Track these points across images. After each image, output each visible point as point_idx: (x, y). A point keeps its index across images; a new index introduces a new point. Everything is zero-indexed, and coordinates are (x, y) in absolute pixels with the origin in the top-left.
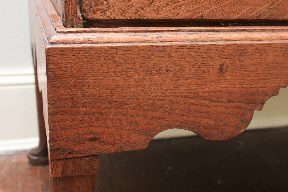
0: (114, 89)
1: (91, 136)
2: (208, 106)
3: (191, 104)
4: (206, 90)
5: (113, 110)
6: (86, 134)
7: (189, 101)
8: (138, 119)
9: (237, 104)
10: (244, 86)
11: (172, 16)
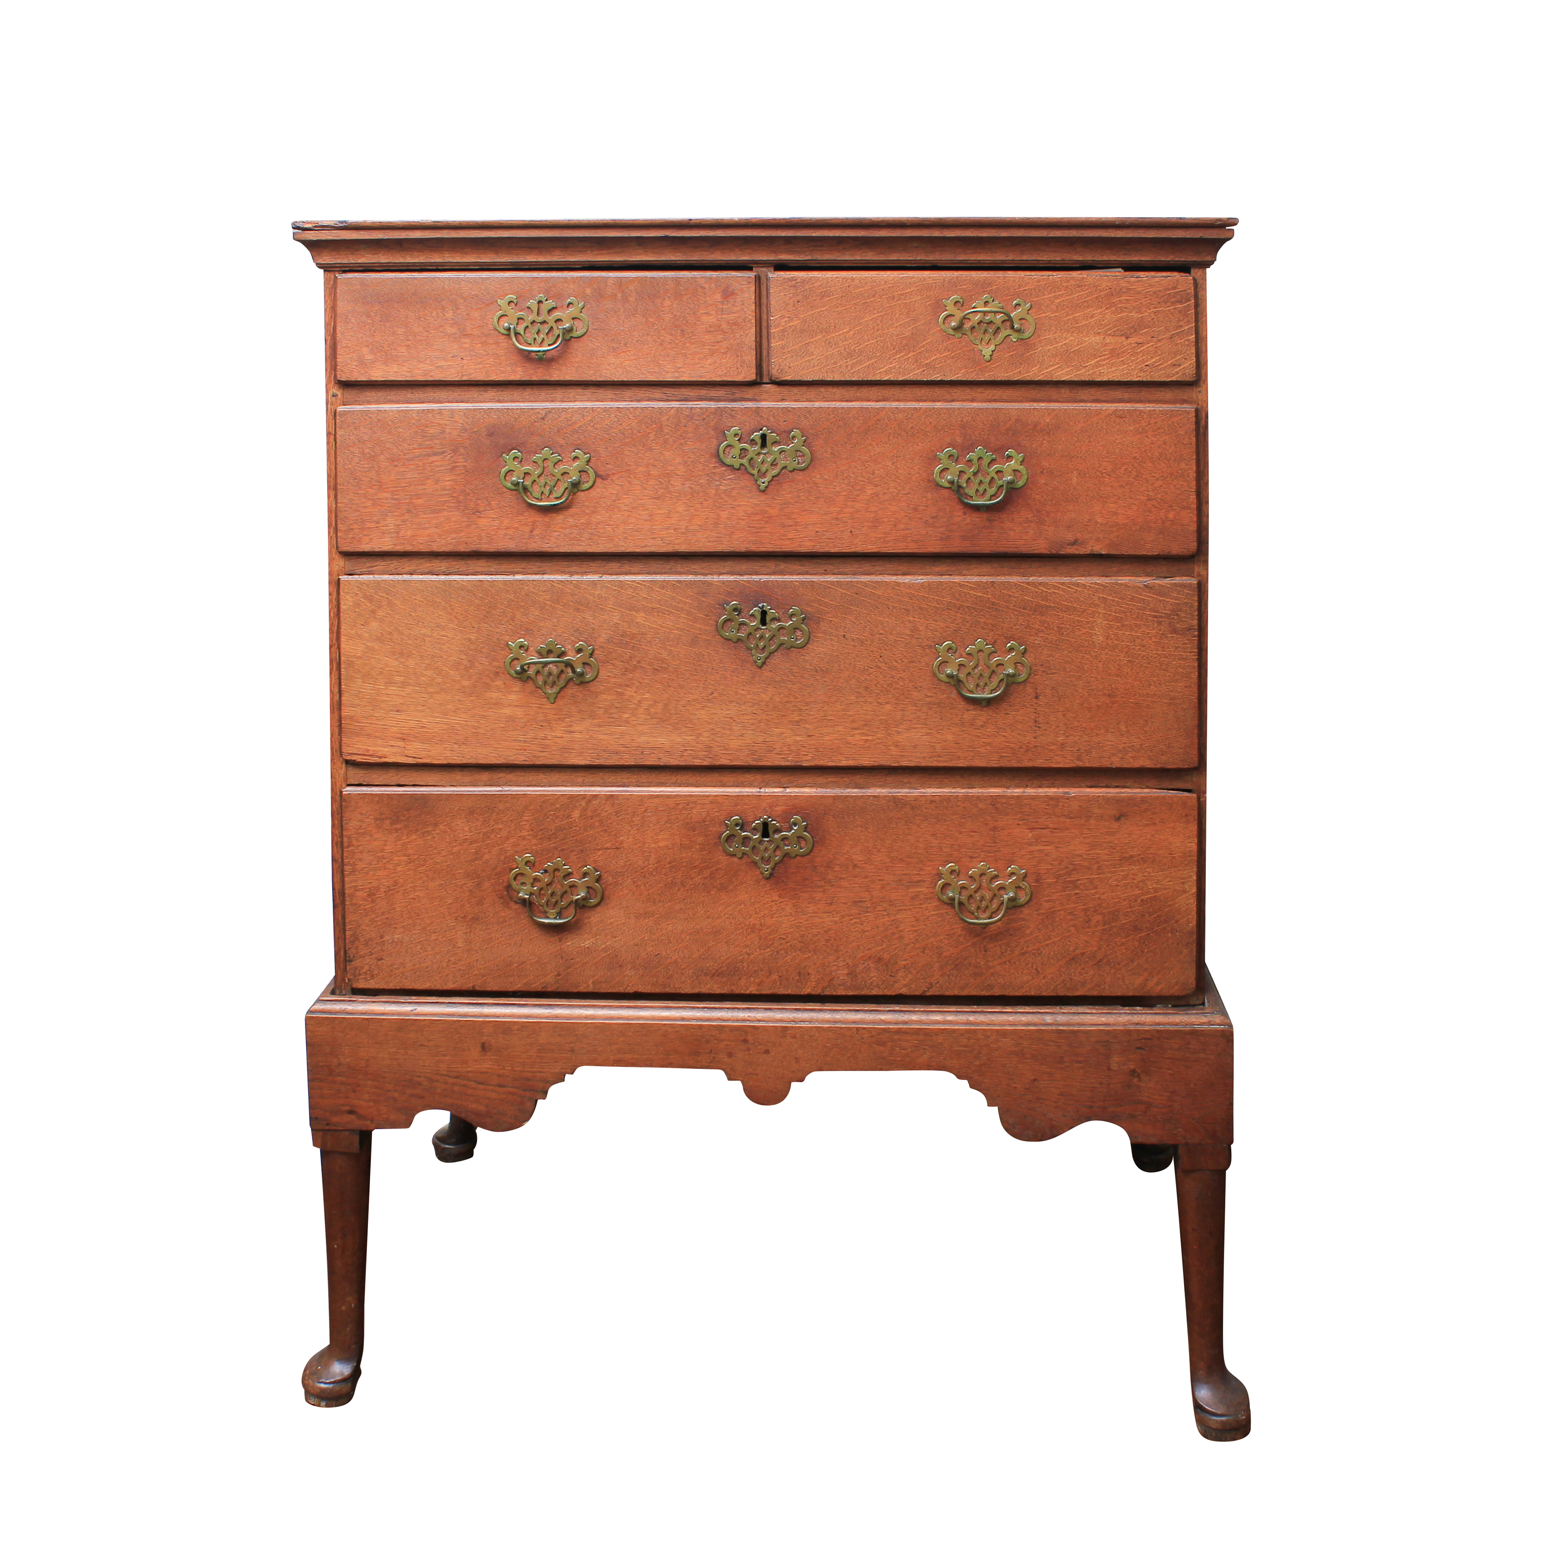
0: (368, 1060)
1: (348, 1108)
2: (474, 1088)
3: (454, 1084)
4: (469, 1069)
5: (370, 1082)
6: (343, 1105)
7: (451, 1080)
8: (396, 1095)
9: (510, 1089)
10: (515, 1068)
11: (439, 986)
